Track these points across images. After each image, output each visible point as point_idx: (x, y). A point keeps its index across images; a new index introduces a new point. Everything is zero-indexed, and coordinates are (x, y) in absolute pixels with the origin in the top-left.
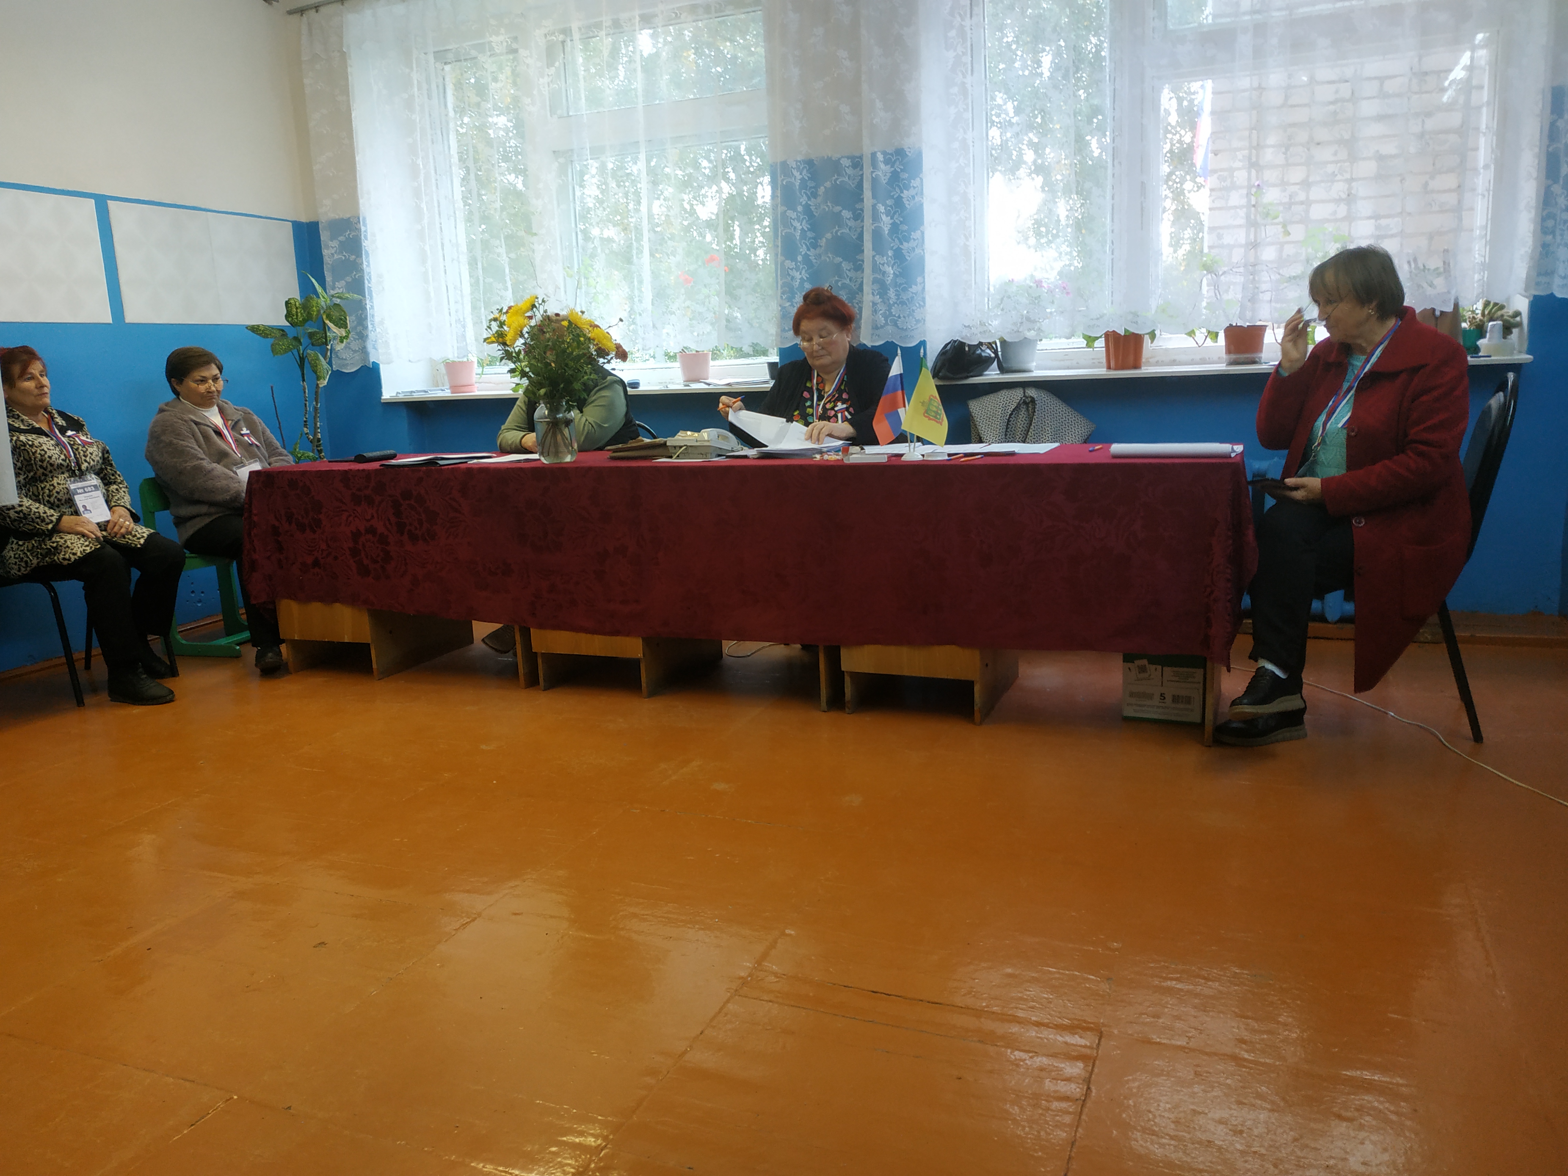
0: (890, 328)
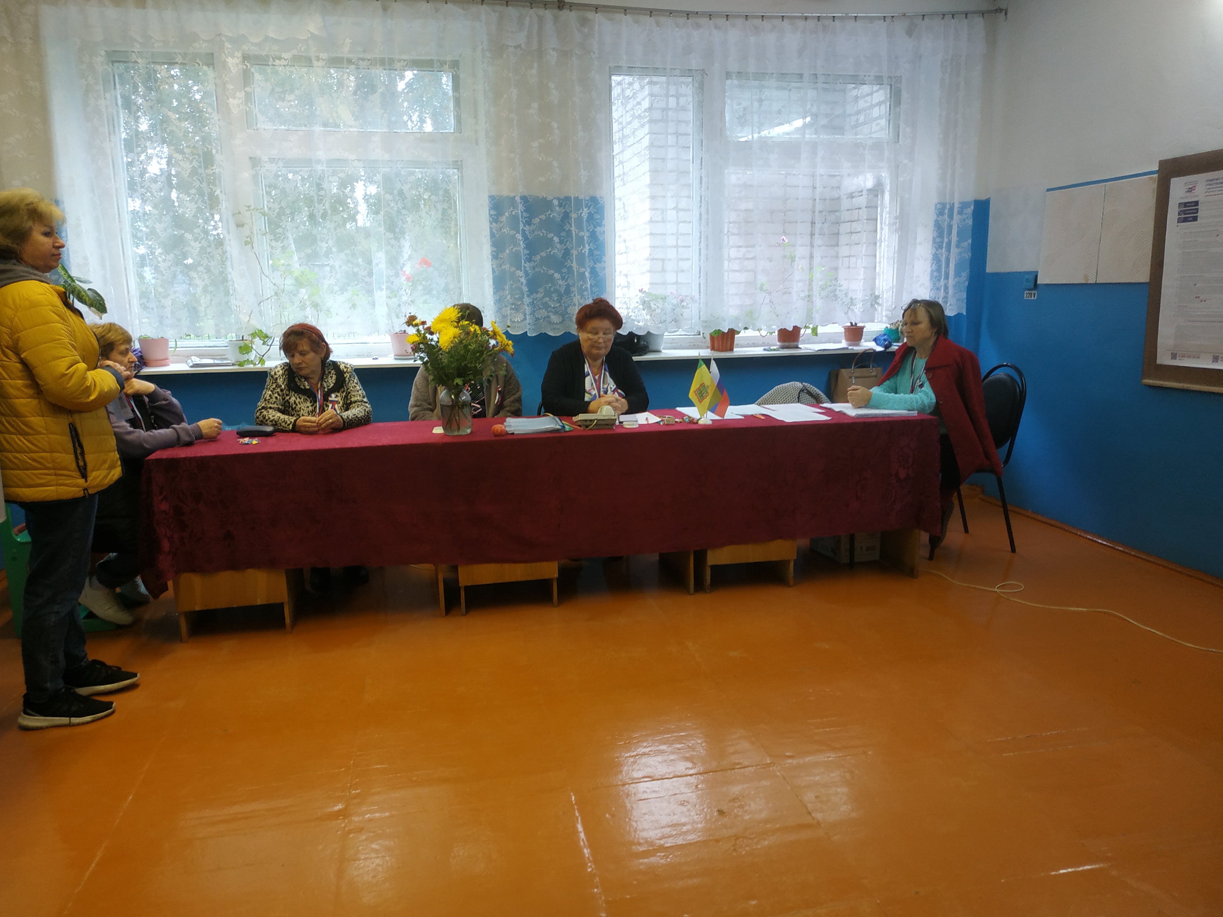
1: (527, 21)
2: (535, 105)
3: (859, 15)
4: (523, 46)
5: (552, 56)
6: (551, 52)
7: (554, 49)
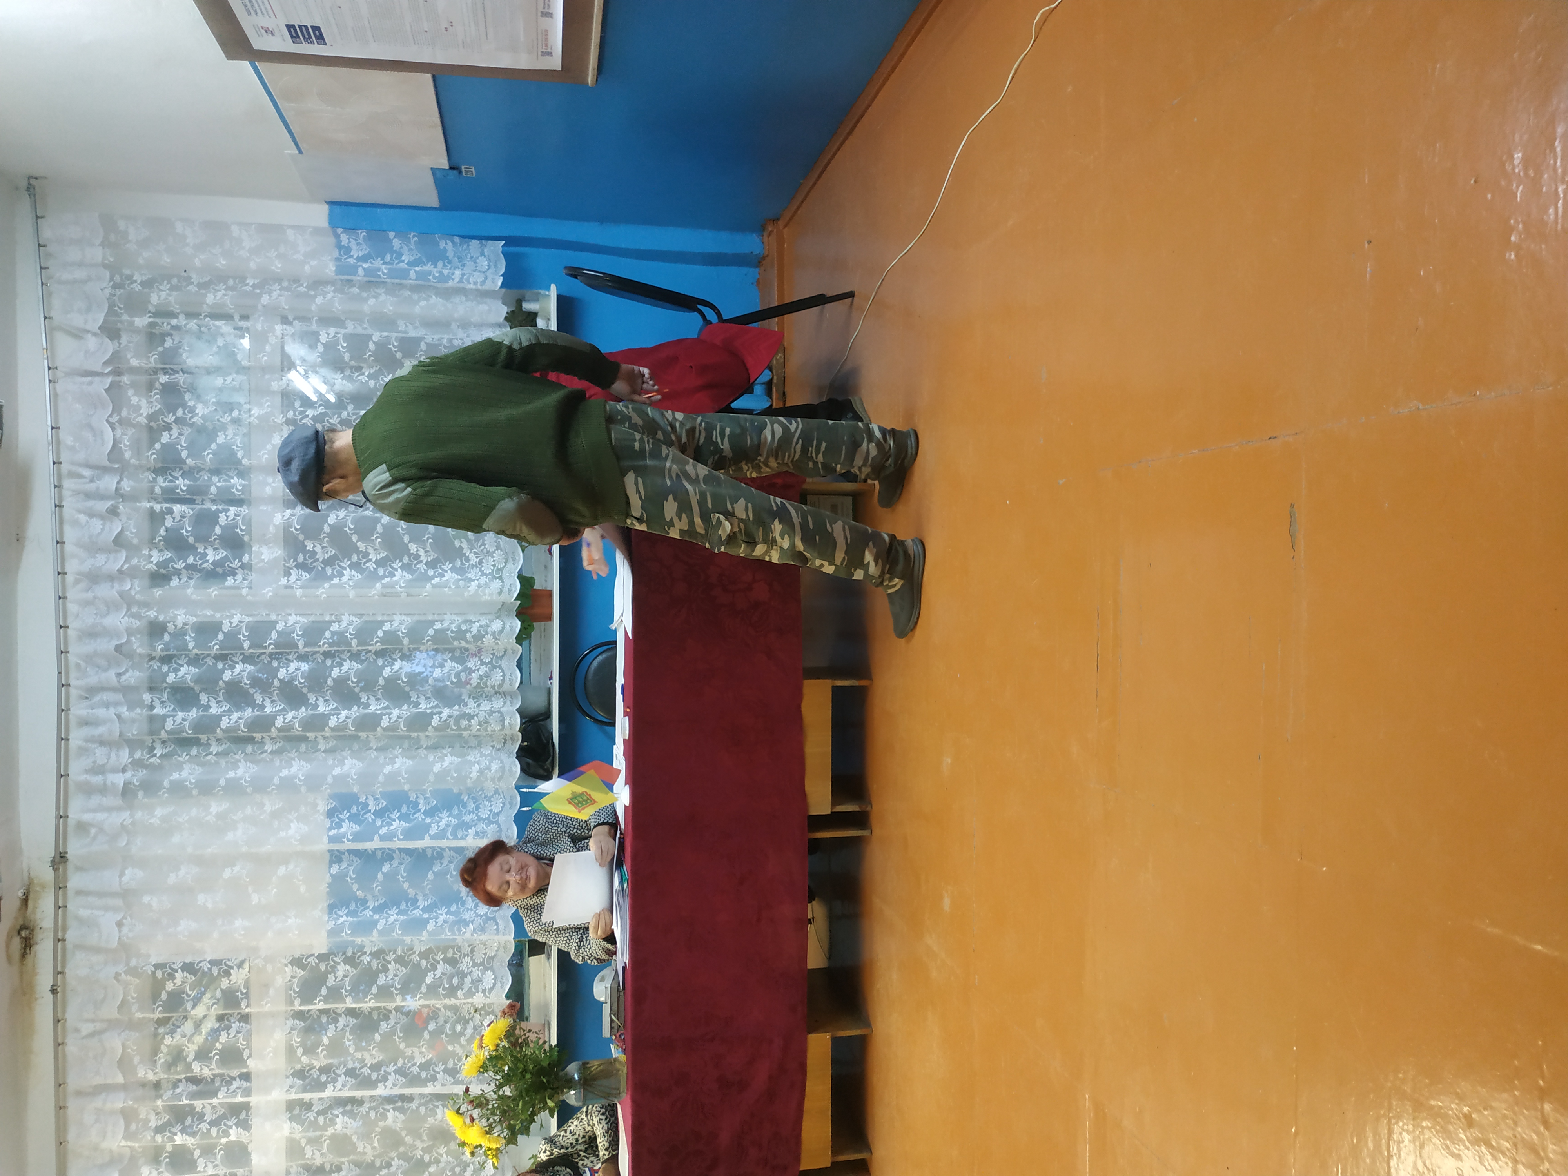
0: (501, 819)
1: (84, 913)
2: (201, 898)
3: (49, 423)
4: (119, 917)
5: (132, 876)
6: (125, 879)
7: (122, 874)
